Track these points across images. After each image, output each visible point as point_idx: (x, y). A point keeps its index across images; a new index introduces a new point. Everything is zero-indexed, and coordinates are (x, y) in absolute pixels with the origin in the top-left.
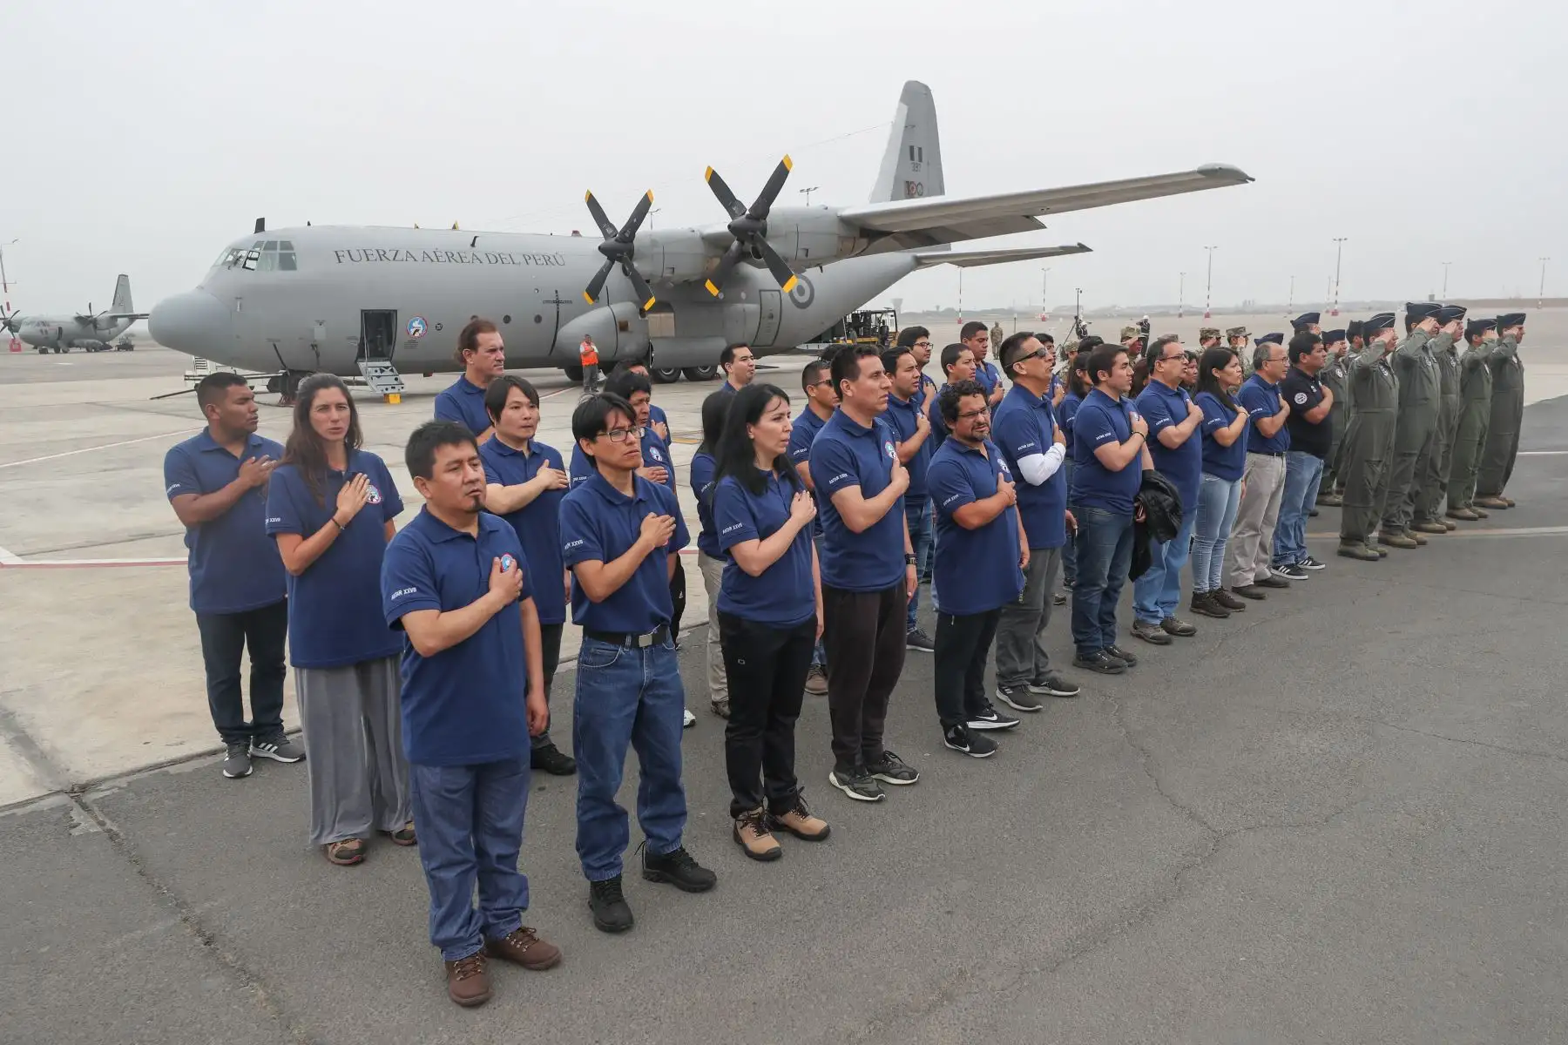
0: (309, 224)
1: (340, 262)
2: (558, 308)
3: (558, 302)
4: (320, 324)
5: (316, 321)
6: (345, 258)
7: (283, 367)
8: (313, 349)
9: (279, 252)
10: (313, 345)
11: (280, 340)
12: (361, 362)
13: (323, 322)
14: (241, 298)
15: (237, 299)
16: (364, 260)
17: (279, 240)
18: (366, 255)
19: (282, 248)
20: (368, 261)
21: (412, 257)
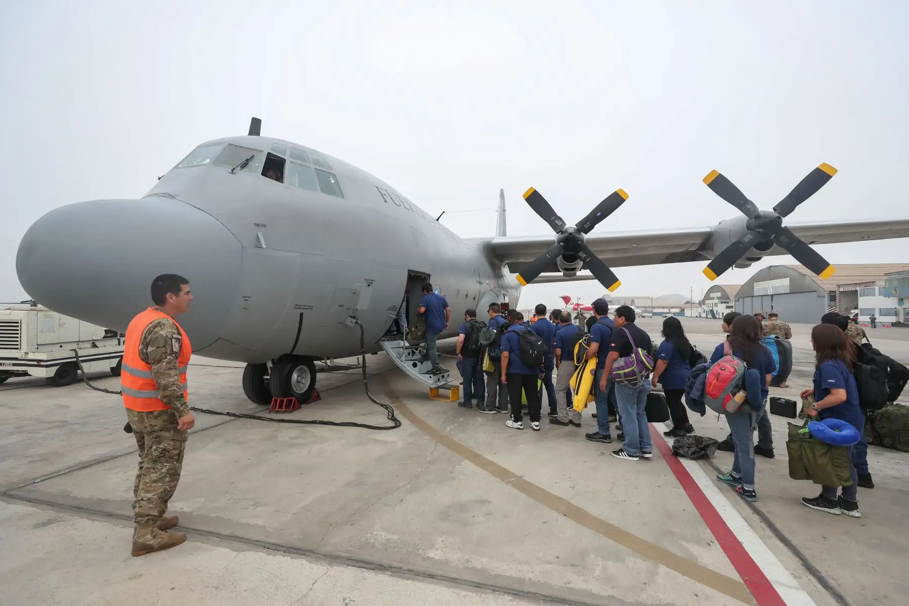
1: (386, 201)
2: (480, 288)
3: (480, 283)
4: (369, 285)
5: (366, 280)
6: (387, 198)
7: (288, 351)
8: (356, 323)
9: (313, 166)
10: (354, 317)
11: (312, 307)
12: (384, 341)
13: (372, 283)
14: (265, 226)
15: (258, 225)
16: (402, 206)
17: (308, 152)
18: (402, 202)
19: (315, 163)
20: (405, 208)
21: (424, 216)
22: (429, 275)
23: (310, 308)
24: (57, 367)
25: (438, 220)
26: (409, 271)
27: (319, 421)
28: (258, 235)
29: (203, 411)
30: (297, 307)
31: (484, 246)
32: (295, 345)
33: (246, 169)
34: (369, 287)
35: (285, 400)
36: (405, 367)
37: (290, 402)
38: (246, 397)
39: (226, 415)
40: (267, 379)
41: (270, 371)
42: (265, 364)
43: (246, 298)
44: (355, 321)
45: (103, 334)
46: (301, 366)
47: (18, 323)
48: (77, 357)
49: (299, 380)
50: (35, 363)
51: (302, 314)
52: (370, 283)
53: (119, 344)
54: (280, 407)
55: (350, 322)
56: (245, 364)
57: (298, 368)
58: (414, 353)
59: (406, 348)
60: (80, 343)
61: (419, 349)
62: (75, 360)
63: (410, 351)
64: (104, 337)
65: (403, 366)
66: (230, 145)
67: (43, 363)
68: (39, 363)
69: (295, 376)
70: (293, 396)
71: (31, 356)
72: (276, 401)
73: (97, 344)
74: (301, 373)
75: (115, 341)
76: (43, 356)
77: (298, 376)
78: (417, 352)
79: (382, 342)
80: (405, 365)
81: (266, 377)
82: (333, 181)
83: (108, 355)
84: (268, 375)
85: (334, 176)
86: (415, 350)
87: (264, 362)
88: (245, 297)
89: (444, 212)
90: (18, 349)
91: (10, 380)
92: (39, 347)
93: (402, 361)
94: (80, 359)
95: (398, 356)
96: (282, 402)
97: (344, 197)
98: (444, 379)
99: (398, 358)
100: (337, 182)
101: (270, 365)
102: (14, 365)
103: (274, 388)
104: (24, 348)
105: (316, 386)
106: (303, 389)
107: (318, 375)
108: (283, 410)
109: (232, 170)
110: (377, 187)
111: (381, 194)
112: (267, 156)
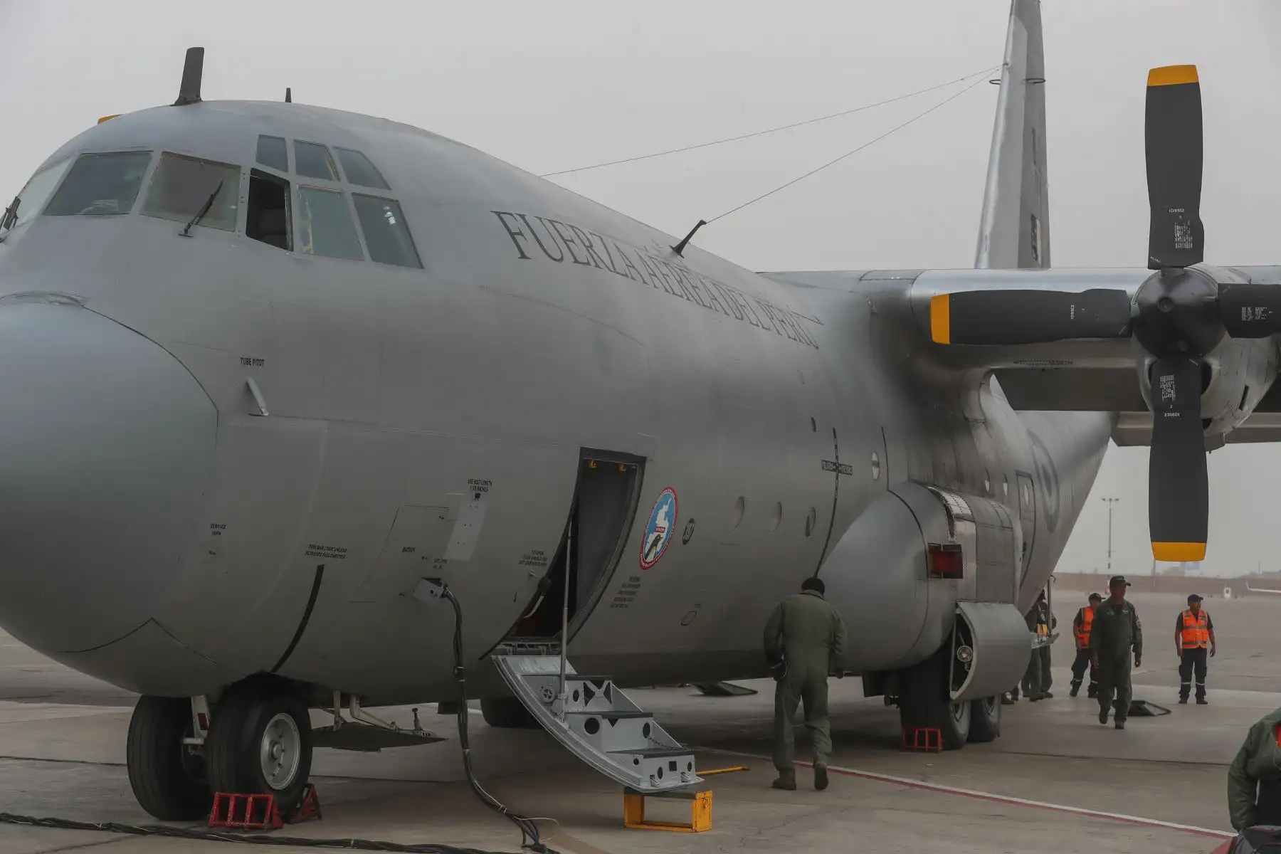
0: (288, 99)
1: (523, 256)
2: (836, 488)
3: (837, 468)
4: (478, 496)
5: (470, 481)
6: (529, 245)
7: (269, 669)
8: (444, 595)
9: (349, 188)
10: (437, 581)
11: (345, 551)
12: (504, 653)
13: (485, 490)
14: (260, 362)
15: (246, 361)
16: (568, 258)
17: (330, 145)
18: (565, 241)
19: (352, 179)
20: (576, 261)
21: (633, 267)
22: (642, 461)
23: (340, 553)
25: (678, 249)
26: (584, 451)
27: (355, 841)
28: (247, 385)
29: (36, 822)
30: (314, 550)
32: (289, 652)
33: (204, 220)
34: (476, 503)
35: (250, 799)
36: (565, 732)
37: (260, 801)
39: (102, 829)
40: (195, 747)
41: (199, 722)
42: (185, 704)
43: (217, 529)
44: (439, 590)
46: (282, 715)
49: (273, 756)
51: (320, 569)
52: (479, 489)
54: (239, 815)
55: (429, 593)
56: (140, 695)
57: (277, 717)
58: (589, 695)
59: (569, 678)
61: (606, 683)
63: (579, 686)
65: (560, 728)
66: (167, 155)
69: (266, 743)
70: (266, 791)
72: (225, 799)
74: (282, 735)
77: (273, 744)
78: (599, 692)
79: (500, 657)
80: (565, 726)
81: (188, 741)
82: (392, 221)
84: (194, 735)
85: (396, 207)
86: (592, 687)
88: (216, 526)
89: (702, 223)
93: (556, 715)
95: (547, 700)
96: (241, 802)
97: (421, 267)
98: (677, 774)
99: (546, 704)
100: (403, 222)
101: (200, 706)
103: (216, 769)
105: (310, 780)
106: (284, 778)
107: (317, 751)
108: (247, 824)
109: (184, 226)
110: (498, 214)
111: (512, 235)
112: (252, 180)
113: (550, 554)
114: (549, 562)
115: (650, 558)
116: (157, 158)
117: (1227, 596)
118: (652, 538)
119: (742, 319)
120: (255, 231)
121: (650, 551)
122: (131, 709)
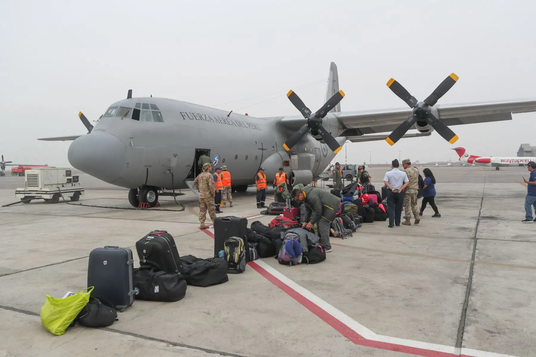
0: (151, 96)
1: (184, 119)
2: (262, 152)
3: (262, 149)
4: (175, 157)
5: (173, 154)
6: (186, 117)
7: (144, 184)
8: (170, 172)
9: (151, 110)
10: (169, 170)
12: (187, 181)
13: (177, 156)
14: (132, 138)
15: (130, 138)
16: (194, 119)
17: (149, 104)
18: (195, 116)
19: (152, 108)
20: (196, 119)
21: (212, 119)
22: (210, 150)
23: (151, 166)
24: (53, 195)
25: (228, 116)
26: (196, 149)
28: (130, 141)
30: (146, 166)
31: (277, 123)
32: (146, 181)
33: (126, 117)
37: (146, 204)
38: (130, 203)
40: (138, 196)
41: (138, 192)
42: (136, 189)
43: (128, 164)
44: (169, 171)
45: (66, 181)
46: (151, 191)
47: (37, 175)
48: (59, 190)
49: (150, 197)
50: (45, 193)
51: (147, 169)
53: (72, 186)
54: (142, 206)
55: (168, 172)
56: (130, 189)
57: (150, 192)
60: (58, 185)
62: (59, 192)
64: (67, 182)
65: (194, 191)
66: (121, 107)
67: (48, 193)
68: (46, 193)
69: (148, 195)
70: (147, 202)
71: (43, 190)
72: (141, 204)
73: (64, 185)
74: (151, 194)
75: (70, 185)
76: (47, 189)
77: (150, 195)
83: (70, 191)
84: (138, 194)
85: (160, 113)
87: (136, 188)
90: (37, 186)
91: (32, 201)
92: (45, 186)
93: (194, 189)
94: (61, 191)
96: (143, 204)
97: (163, 122)
100: (161, 115)
101: (139, 190)
102: (37, 193)
103: (140, 199)
104: (40, 187)
105: (158, 201)
106: (152, 200)
107: (159, 196)
108: (144, 207)
109: (122, 118)
110: (181, 113)
111: (183, 116)
112: (134, 111)
113: (192, 165)
114: (192, 166)
115: (215, 165)
116: (119, 107)
117: (421, 167)
118: (214, 162)
119: (240, 126)
120: (133, 118)
121: (214, 164)
122: (129, 191)
